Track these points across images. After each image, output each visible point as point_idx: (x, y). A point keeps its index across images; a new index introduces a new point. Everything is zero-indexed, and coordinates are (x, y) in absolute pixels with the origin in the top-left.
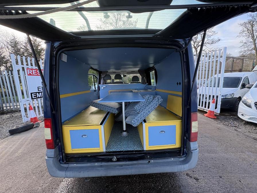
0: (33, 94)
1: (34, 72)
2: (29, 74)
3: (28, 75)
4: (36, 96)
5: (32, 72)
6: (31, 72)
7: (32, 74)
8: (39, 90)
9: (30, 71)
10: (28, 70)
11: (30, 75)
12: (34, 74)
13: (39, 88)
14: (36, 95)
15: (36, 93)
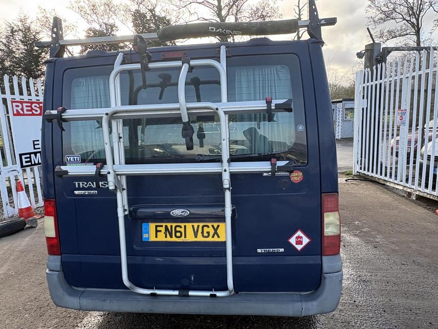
0: (23, 157)
1: (25, 109)
2: (15, 112)
3: (14, 115)
4: (30, 161)
5: (22, 109)
6: (19, 109)
7: (21, 112)
8: (36, 147)
9: (17, 106)
10: (14, 104)
11: (18, 114)
12: (26, 112)
13: (36, 143)
14: (30, 158)
15: (30, 154)
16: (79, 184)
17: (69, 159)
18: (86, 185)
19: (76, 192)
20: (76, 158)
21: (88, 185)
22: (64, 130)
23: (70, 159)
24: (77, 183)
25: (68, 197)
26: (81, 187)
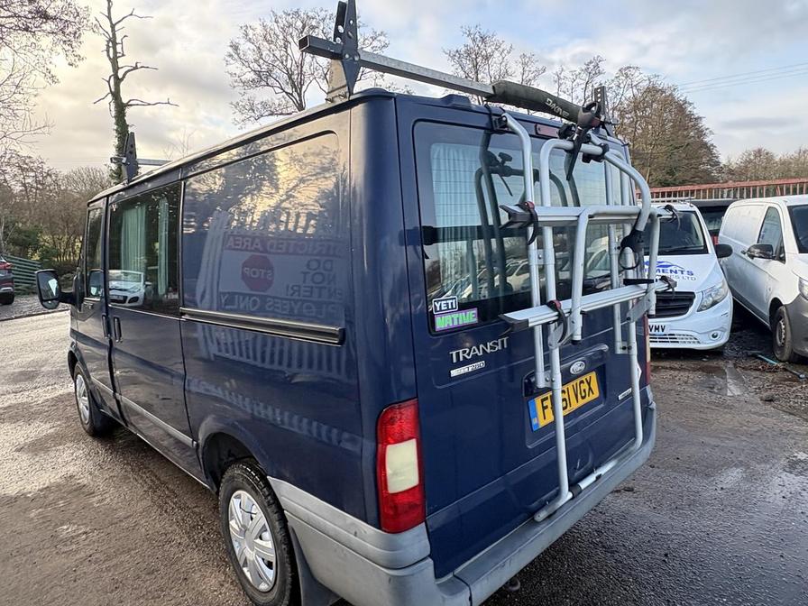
16: (458, 354)
17: (438, 306)
18: (468, 355)
19: (454, 373)
20: (450, 302)
21: (472, 353)
22: (428, 258)
23: (440, 306)
24: (454, 353)
25: (438, 387)
26: (461, 359)
